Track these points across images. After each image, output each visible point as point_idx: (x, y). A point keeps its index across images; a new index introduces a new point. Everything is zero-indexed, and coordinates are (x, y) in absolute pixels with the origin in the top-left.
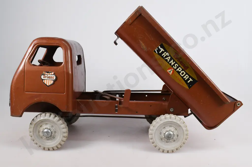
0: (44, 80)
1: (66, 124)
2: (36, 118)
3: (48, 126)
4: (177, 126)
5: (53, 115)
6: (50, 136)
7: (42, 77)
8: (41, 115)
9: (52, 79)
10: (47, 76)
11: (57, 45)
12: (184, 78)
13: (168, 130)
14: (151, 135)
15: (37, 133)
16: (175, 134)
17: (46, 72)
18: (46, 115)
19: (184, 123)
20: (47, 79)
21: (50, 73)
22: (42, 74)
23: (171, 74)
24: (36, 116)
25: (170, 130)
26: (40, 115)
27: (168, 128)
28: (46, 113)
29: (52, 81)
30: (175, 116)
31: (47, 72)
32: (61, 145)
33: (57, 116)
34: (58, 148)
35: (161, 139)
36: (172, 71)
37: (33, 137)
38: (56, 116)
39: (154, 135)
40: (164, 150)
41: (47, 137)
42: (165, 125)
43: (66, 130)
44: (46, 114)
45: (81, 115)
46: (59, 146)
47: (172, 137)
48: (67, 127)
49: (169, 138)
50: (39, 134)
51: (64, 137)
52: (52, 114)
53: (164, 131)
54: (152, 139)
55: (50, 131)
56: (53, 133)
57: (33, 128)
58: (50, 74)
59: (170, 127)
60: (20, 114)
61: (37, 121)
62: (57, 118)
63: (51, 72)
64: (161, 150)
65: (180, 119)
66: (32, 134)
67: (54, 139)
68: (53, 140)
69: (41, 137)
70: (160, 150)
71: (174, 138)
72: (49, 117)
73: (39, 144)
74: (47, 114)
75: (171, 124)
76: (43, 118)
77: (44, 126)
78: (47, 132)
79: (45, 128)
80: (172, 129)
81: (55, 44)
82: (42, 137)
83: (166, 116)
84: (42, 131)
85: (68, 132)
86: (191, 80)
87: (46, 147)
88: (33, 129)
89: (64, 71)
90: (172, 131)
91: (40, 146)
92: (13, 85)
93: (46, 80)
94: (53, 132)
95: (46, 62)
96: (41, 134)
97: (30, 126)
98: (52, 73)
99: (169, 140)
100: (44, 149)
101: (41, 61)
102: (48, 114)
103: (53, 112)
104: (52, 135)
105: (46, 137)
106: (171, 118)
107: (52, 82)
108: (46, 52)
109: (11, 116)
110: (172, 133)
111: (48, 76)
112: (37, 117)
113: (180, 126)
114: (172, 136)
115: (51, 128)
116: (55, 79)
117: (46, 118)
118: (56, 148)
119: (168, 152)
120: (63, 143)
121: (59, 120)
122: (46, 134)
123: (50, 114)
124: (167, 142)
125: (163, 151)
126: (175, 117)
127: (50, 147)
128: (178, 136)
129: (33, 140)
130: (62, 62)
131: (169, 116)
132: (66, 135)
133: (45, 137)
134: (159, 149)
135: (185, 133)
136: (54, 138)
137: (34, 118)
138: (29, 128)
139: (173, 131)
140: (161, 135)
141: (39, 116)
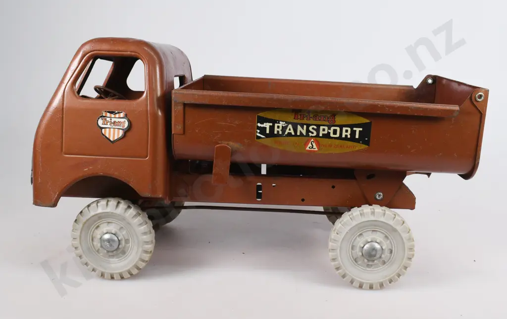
0: (103, 130)
1: (150, 223)
2: (86, 209)
3: (113, 228)
4: (390, 231)
5: (123, 205)
6: (116, 248)
7: (100, 122)
8: (98, 202)
9: (121, 128)
10: (111, 119)
11: (133, 53)
12: (343, 136)
13: (369, 241)
14: (332, 252)
15: (89, 243)
16: (384, 248)
17: (108, 112)
18: (109, 203)
19: (402, 224)
20: (110, 126)
21: (116, 113)
22: (101, 117)
23: (316, 149)
24: (89, 206)
25: (374, 240)
26: (95, 203)
27: (369, 236)
28: (109, 199)
29: (121, 131)
30: (384, 208)
31: (111, 113)
32: (138, 268)
33: (131, 206)
34: (131, 275)
35: (356, 260)
36: (314, 144)
37: (80, 251)
38: (129, 207)
39: (338, 250)
40: (363, 283)
41: (109, 250)
42: (361, 229)
43: (151, 237)
44: (108, 201)
45: (186, 204)
46: (135, 272)
47: (378, 256)
48: (153, 231)
49: (371, 256)
50: (92, 243)
51: (146, 252)
52: (122, 201)
53: (360, 242)
54: (334, 260)
55: (116, 238)
56: (123, 242)
57: (79, 231)
58: (117, 116)
59: (374, 232)
60: (53, 201)
61: (89, 217)
62: (132, 211)
63: (119, 113)
64: (356, 284)
65: (395, 215)
66: (77, 243)
67: (125, 256)
68: (121, 257)
69: (97, 249)
70: (354, 283)
71: (383, 256)
72: (115, 207)
73: (92, 265)
74: (111, 201)
75: (374, 226)
76: (103, 209)
77: (104, 228)
78: (109, 241)
79: (105, 231)
80: (379, 237)
81: (129, 53)
82: (98, 251)
83: (363, 210)
84: (99, 237)
85: (154, 241)
86: (358, 130)
87: (108, 272)
88: (81, 233)
89: (147, 111)
90: (378, 241)
91: (94, 270)
92: (39, 139)
93: (107, 129)
94: (122, 240)
95: (110, 90)
96: (97, 244)
97: (74, 226)
98: (122, 115)
99: (373, 261)
100: (102, 275)
101: (100, 88)
102: (113, 202)
103: (124, 199)
104: (120, 246)
105: (108, 252)
106: (373, 213)
107: (121, 133)
108: (112, 70)
109: (34, 205)
110: (377, 246)
111: (113, 120)
112: (89, 208)
113: (395, 230)
114: (378, 252)
115: (119, 233)
116: (128, 126)
117: (109, 210)
118: (127, 275)
119: (371, 288)
120: (144, 264)
121: (135, 215)
122: (108, 243)
123: (117, 202)
124: (368, 266)
125: (361, 287)
126: (382, 210)
127: (116, 273)
128: (391, 252)
129: (80, 257)
130: (143, 90)
131: (371, 209)
132: (150, 247)
133: (106, 252)
134: (352, 282)
135: (407, 245)
136: (124, 252)
137: (84, 209)
138: (73, 231)
139: (381, 242)
140: (353, 252)
141: (95, 205)
